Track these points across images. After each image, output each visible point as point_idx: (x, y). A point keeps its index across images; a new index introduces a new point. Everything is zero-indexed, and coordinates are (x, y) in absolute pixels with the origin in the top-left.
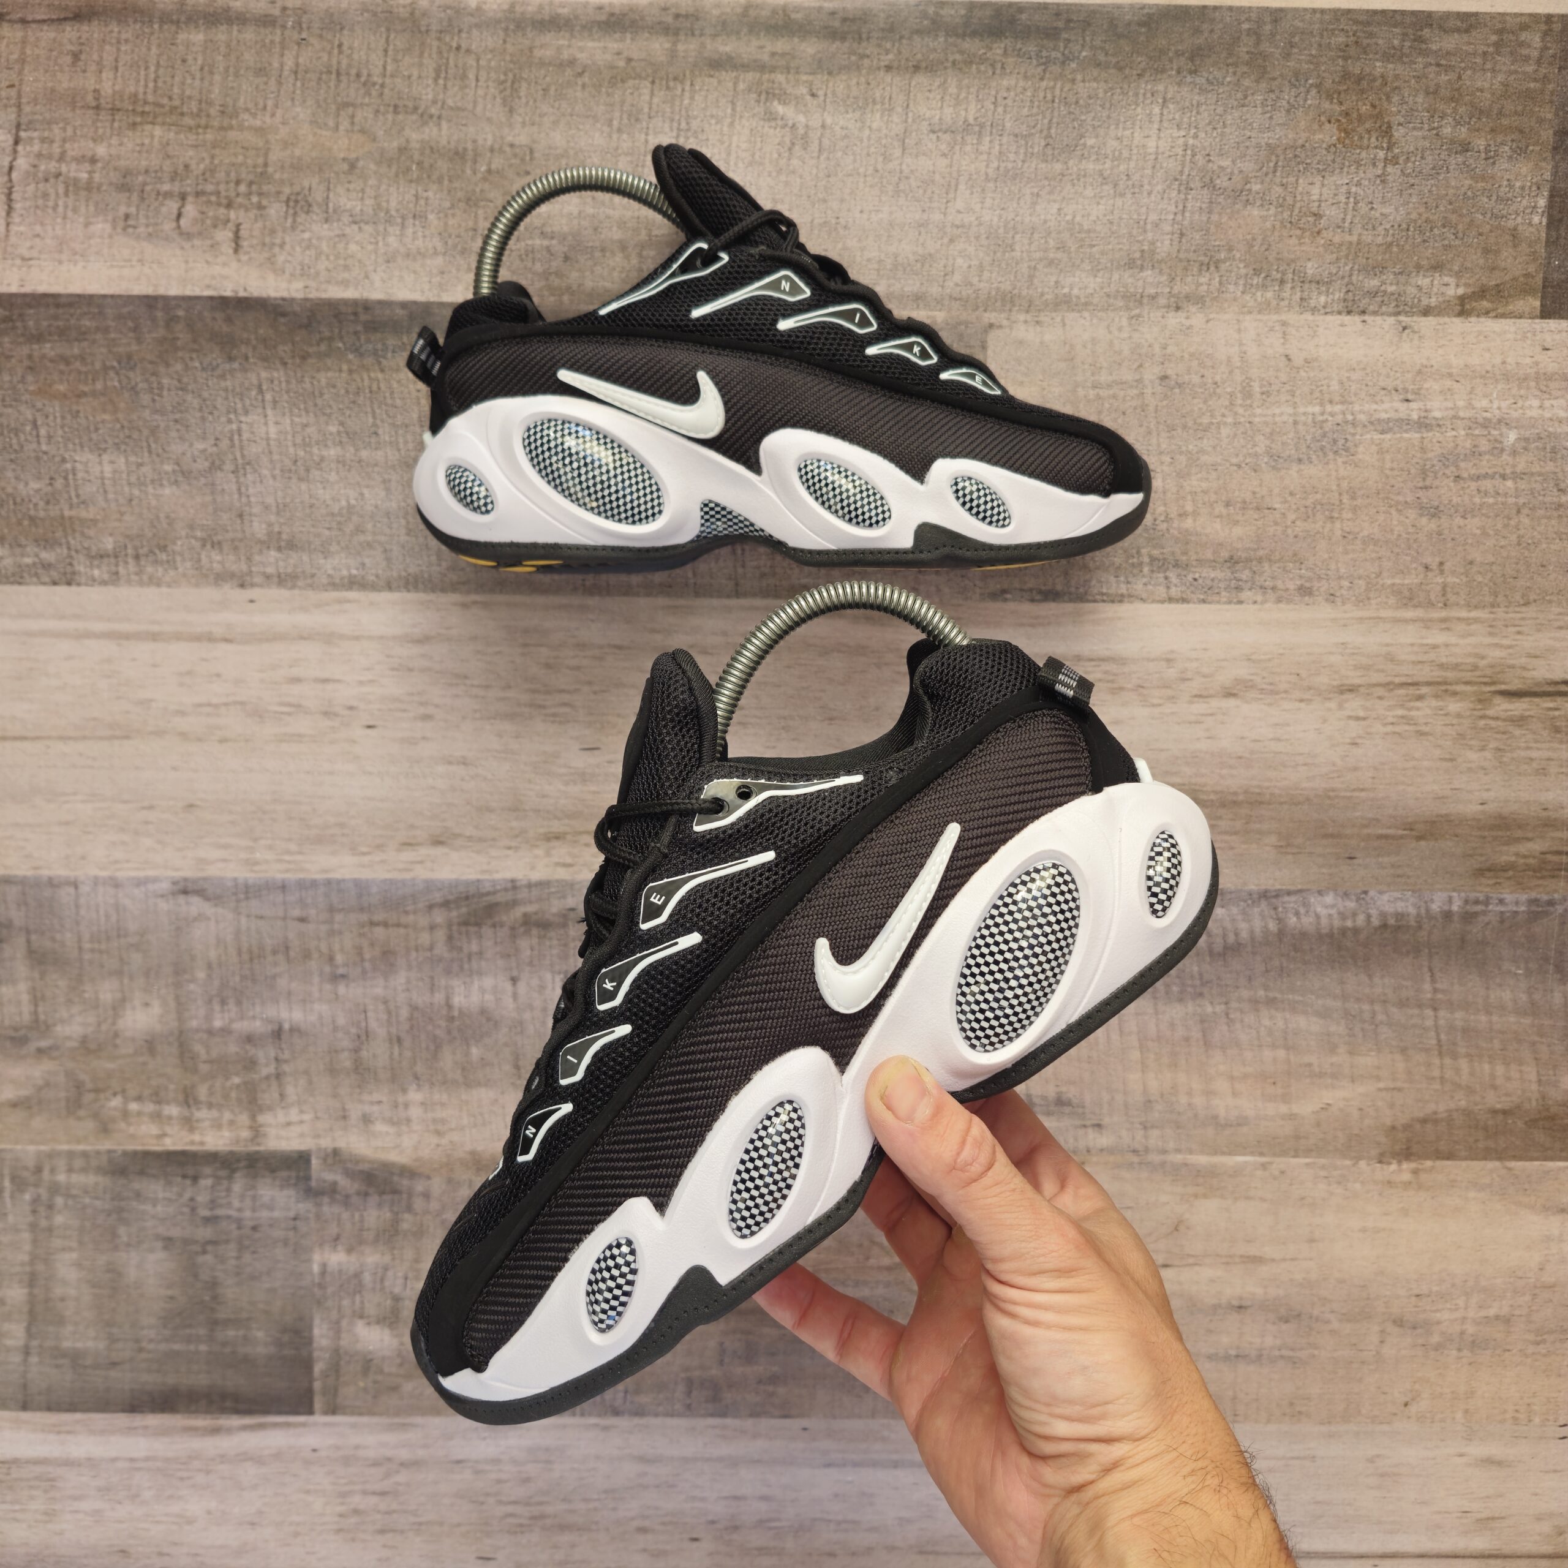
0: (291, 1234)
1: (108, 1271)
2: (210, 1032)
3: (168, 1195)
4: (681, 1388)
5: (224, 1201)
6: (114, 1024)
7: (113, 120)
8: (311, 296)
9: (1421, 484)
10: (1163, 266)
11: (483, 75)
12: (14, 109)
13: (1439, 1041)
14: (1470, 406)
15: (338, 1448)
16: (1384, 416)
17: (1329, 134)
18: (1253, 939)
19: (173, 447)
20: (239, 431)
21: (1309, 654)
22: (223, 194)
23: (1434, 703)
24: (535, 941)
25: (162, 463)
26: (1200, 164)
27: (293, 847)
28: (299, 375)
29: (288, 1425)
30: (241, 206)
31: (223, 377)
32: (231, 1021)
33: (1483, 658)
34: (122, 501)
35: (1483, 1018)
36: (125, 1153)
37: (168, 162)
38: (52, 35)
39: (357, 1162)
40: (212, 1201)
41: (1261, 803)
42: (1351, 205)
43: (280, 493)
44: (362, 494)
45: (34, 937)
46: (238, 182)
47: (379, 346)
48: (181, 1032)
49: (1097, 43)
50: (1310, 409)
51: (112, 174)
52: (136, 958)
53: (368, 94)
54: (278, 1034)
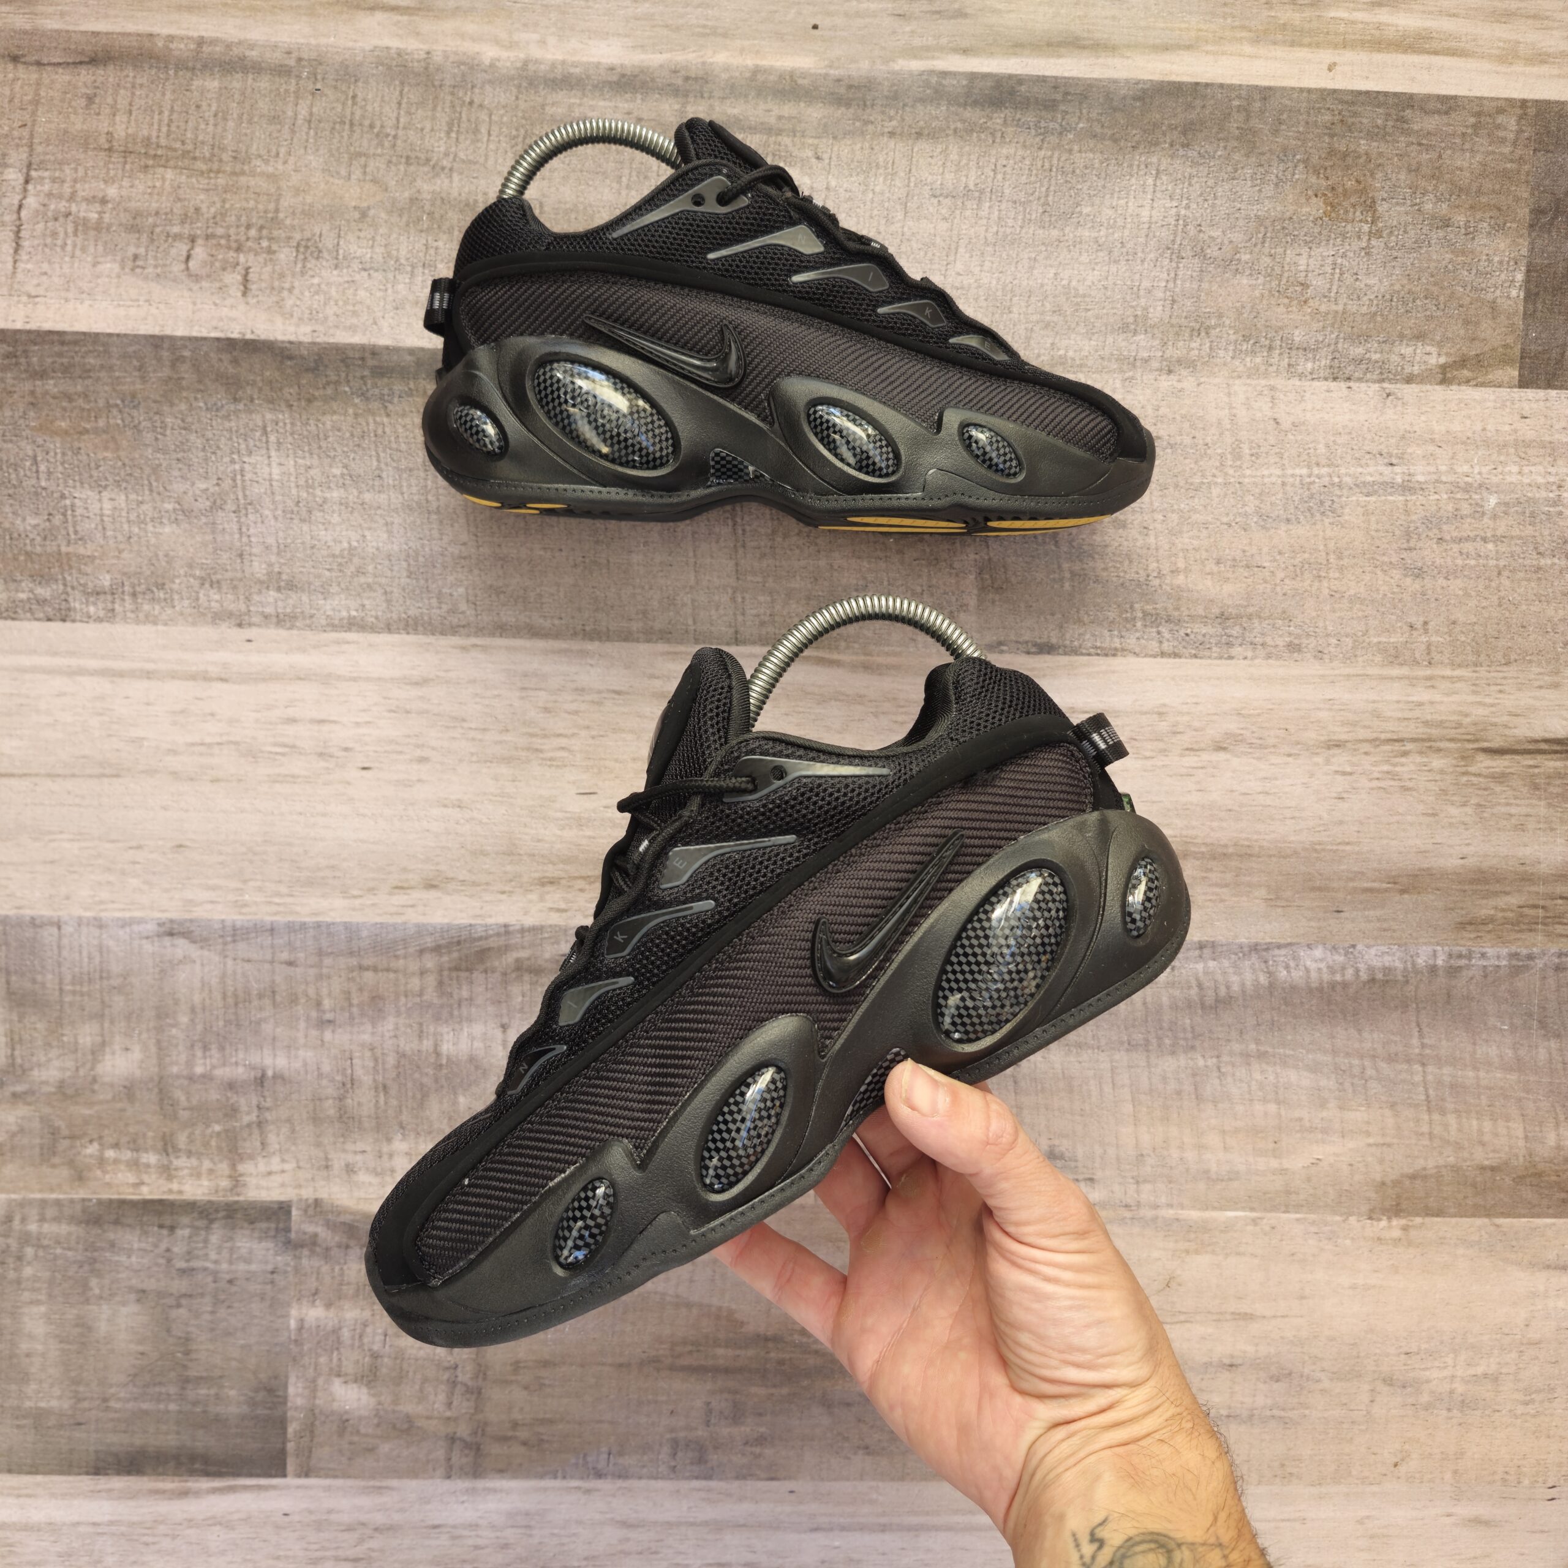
0: (269, 1287)
1: (77, 1325)
2: (191, 1078)
3: (143, 1245)
4: (666, 1449)
5: (201, 1253)
6: (92, 1069)
7: (125, 163)
8: (318, 340)
9: (1405, 546)
10: (1156, 331)
11: (495, 129)
12: (26, 149)
13: (1428, 1096)
14: (1452, 470)
15: (311, 1512)
16: (1369, 479)
17: (1316, 208)
18: (1244, 992)
19: (175, 486)
20: (242, 470)
21: (1297, 709)
22: (233, 237)
23: (1418, 759)
24: (527, 987)
25: (163, 501)
26: (1192, 233)
27: (283, 889)
28: (304, 417)
29: (260, 1488)
30: (250, 250)
31: (227, 417)
32: (214, 1067)
33: (1467, 715)
34: (120, 538)
35: (1471, 1074)
36: (100, 1202)
37: (179, 205)
38: (67, 78)
39: (339, 1213)
40: (189, 1253)
41: (1251, 855)
42: (1337, 276)
43: (281, 534)
44: (364, 536)
45: (14, 978)
46: (248, 227)
47: (386, 391)
48: (161, 1078)
49: (1094, 115)
50: (1298, 471)
51: (122, 215)
52: (118, 1002)
53: (381, 144)
54: (261, 1081)
